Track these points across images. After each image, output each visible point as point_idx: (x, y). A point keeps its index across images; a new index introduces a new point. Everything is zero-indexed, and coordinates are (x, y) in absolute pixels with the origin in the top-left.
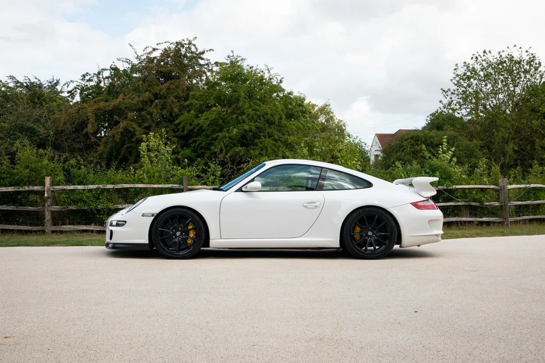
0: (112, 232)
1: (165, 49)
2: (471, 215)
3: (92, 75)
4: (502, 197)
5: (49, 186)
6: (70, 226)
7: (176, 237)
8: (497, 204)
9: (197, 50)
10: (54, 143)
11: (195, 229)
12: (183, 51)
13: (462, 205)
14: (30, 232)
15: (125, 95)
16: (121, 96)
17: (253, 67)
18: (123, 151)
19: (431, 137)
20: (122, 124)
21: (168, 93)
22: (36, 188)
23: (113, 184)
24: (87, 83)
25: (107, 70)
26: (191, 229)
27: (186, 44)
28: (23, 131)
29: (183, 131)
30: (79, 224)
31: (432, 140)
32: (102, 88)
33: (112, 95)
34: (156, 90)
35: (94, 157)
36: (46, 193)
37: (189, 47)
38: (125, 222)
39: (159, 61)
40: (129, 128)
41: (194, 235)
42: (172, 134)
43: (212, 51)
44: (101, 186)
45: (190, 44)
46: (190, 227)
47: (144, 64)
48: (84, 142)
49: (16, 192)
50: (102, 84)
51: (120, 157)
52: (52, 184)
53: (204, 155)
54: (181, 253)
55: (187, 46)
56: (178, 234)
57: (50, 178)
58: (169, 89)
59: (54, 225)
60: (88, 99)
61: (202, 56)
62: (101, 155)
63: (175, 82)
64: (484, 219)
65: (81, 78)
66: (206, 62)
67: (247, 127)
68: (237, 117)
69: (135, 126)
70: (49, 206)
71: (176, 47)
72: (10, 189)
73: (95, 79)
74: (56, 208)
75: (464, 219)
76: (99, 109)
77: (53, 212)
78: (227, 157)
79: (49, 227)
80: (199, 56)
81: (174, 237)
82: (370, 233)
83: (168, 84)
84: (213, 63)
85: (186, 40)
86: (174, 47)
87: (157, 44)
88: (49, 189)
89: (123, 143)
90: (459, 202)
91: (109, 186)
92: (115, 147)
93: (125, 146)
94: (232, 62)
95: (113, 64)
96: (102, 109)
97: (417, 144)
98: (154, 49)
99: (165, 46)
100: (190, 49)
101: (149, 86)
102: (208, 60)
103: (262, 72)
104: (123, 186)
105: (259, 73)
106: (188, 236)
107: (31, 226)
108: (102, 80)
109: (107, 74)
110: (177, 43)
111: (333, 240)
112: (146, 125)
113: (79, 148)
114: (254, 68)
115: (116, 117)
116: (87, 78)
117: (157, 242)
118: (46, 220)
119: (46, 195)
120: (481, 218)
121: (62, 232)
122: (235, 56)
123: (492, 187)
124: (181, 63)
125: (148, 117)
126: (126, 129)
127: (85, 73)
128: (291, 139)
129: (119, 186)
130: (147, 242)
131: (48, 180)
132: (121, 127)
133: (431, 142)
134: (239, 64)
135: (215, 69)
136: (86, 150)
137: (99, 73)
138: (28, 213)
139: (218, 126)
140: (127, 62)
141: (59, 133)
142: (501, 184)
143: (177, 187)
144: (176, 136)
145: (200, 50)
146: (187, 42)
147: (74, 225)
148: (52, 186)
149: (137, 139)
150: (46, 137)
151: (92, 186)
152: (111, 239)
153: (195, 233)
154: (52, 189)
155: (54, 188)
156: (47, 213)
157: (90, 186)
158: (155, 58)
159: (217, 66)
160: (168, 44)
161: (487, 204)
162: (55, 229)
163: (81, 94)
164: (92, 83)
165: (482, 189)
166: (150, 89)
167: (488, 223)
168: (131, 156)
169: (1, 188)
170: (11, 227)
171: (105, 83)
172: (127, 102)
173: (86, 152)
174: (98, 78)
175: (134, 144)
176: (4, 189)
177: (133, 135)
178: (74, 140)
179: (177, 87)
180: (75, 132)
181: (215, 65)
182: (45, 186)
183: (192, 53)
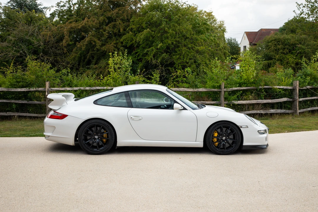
3: (65, 2)
5: (48, 88)
10: (44, 50)
14: (37, 117)
15: (89, 18)
16: (86, 19)
18: (88, 56)
19: (288, 39)
20: (87, 39)
21: (117, 17)
22: (40, 89)
23: (90, 86)
24: (62, 8)
28: (23, 42)
31: (289, 41)
32: (72, 10)
34: (109, 14)
36: (46, 93)
40: (92, 42)
42: (120, 45)
44: (82, 88)
48: (62, 50)
49: (28, 91)
51: (86, 60)
53: (142, 60)
57: (49, 83)
58: (117, 13)
62: (74, 58)
63: (122, 9)
65: (56, 5)
67: (170, 42)
69: (96, 40)
72: (23, 90)
73: (67, 5)
76: (72, 28)
78: (158, 62)
83: (117, 11)
88: (48, 90)
89: (88, 51)
91: (88, 88)
92: (83, 53)
93: (90, 53)
96: (74, 28)
97: (279, 44)
101: (105, 11)
104: (96, 88)
107: (37, 114)
108: (72, 5)
115: (83, 34)
116: (61, 4)
118: (47, 110)
126: (90, 43)
127: (59, 1)
131: (47, 84)
132: (86, 42)
133: (288, 43)
138: (35, 105)
141: (46, 43)
148: (50, 88)
149: (97, 48)
150: (38, 46)
151: (76, 88)
154: (50, 90)
155: (52, 89)
163: (59, 15)
164: (65, 8)
166: (105, 13)
168: (93, 59)
169: (17, 89)
170: (24, 114)
171: (74, 8)
172: (89, 23)
173: (64, 56)
174: (69, 4)
175: (95, 51)
176: (19, 90)
177: (95, 46)
178: (56, 48)
179: (123, 12)
180: (56, 43)
182: (46, 88)
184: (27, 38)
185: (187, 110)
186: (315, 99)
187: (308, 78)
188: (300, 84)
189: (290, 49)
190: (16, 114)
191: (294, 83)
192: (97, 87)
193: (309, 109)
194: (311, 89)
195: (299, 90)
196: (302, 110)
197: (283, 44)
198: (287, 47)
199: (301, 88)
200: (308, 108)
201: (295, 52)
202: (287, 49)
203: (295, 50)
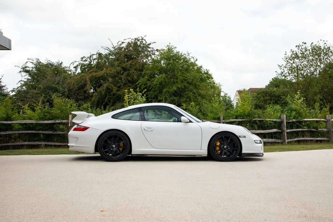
1: (129, 42)
2: (311, 136)
3: (87, 58)
4: (328, 126)
5: (71, 120)
8: (326, 130)
9: (146, 43)
10: (68, 96)
12: (139, 43)
13: (306, 131)
14: (61, 146)
15: (107, 69)
16: (104, 69)
18: (106, 100)
20: (105, 85)
21: (130, 67)
22: (64, 121)
24: (84, 62)
25: (95, 55)
27: (140, 39)
28: (50, 89)
31: (275, 93)
32: (92, 64)
33: (98, 69)
34: (124, 65)
36: (69, 124)
39: (125, 49)
43: (154, 43)
45: (142, 39)
47: (117, 51)
48: (83, 95)
49: (54, 123)
55: (141, 40)
57: (72, 116)
58: (131, 65)
60: (85, 71)
61: (149, 46)
62: (93, 102)
63: (134, 61)
64: (319, 139)
65: (81, 59)
66: (151, 49)
69: (112, 86)
71: (135, 41)
72: (50, 122)
73: (89, 60)
75: (307, 139)
76: (92, 76)
80: (148, 46)
83: (131, 62)
84: (155, 50)
85: (140, 37)
87: (124, 40)
88: (71, 122)
89: (106, 95)
90: (305, 128)
92: (101, 98)
93: (107, 97)
94: (169, 49)
95: (98, 51)
96: (94, 77)
97: (266, 96)
98: (123, 43)
100: (142, 42)
101: (120, 63)
102: (152, 48)
103: (185, 55)
105: (183, 55)
107: (61, 143)
108: (92, 60)
109: (95, 57)
110: (135, 39)
112: (118, 85)
113: (81, 99)
114: (180, 53)
115: (102, 81)
116: (84, 59)
119: (69, 125)
120: (316, 138)
122: (171, 46)
123: (322, 120)
124: (138, 50)
125: (120, 81)
126: (108, 88)
127: (83, 57)
128: (202, 92)
131: (70, 116)
132: (105, 87)
133: (274, 95)
134: (173, 50)
135: (157, 53)
136: (84, 100)
137: (91, 56)
138: (59, 135)
139: (162, 86)
140: (108, 50)
141: (70, 90)
142: (327, 118)
145: (148, 43)
146: (141, 38)
149: (113, 93)
150: (63, 92)
158: (122, 47)
159: (158, 51)
160: (130, 40)
161: (319, 130)
163: (81, 68)
164: (87, 62)
165: (317, 121)
166: (120, 65)
167: (321, 141)
168: (110, 103)
169: (44, 121)
170: (50, 143)
171: (94, 62)
172: (108, 72)
173: (85, 101)
174: (90, 59)
175: (112, 96)
176: (46, 122)
177: (111, 91)
178: (78, 94)
179: (136, 64)
180: (78, 90)
181: (156, 51)
182: (69, 120)
183: (144, 44)
184: (54, 86)
185: (193, 122)
186: (300, 131)
187: (294, 113)
188: (286, 118)
189: (275, 100)
190: (43, 143)
191: (282, 117)
193: (296, 139)
194: (296, 121)
195: (286, 122)
196: (290, 140)
197: (269, 95)
198: (273, 98)
199: (288, 121)
200: (295, 138)
201: (280, 102)
202: (274, 100)
203: (280, 101)
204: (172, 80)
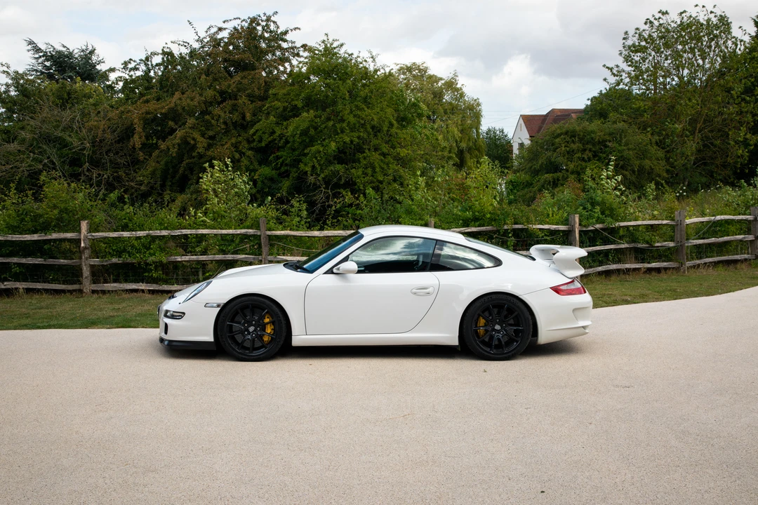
0: (166, 325)
1: (235, 28)
2: (638, 260)
3: (138, 61)
4: (678, 236)
5: (86, 233)
6: (115, 285)
7: (249, 333)
8: (671, 244)
9: (278, 28)
10: (92, 157)
11: (273, 323)
12: (259, 29)
13: (625, 248)
14: (63, 291)
15: (183, 93)
16: (177, 95)
17: (352, 54)
18: (182, 169)
19: (593, 132)
20: (179, 133)
21: (239, 90)
22: (69, 235)
23: (167, 228)
24: (132, 73)
25: (158, 54)
26: (268, 323)
27: (262, 20)
28: (50, 141)
29: (260, 141)
30: (126, 281)
31: (593, 135)
32: (152, 78)
33: (165, 90)
34: (223, 85)
35: (144, 176)
36: (82, 242)
37: (266, 25)
38: (184, 313)
39: (227, 44)
40: (189, 139)
41: (272, 329)
42: (246, 146)
43: (297, 31)
44: (152, 233)
45: (268, 19)
46: (267, 320)
47: (207, 49)
48: (130, 155)
49: (43, 240)
50: (152, 74)
51: (178, 176)
52: (90, 230)
53: (288, 175)
54: (256, 353)
55: (264, 24)
56: (251, 329)
57: (87, 223)
58: (240, 84)
59: (94, 283)
60: (134, 95)
61: (285, 37)
62: (153, 173)
63: (249, 74)
64: (654, 265)
65: (122, 66)
66: (290, 45)
67: (347, 139)
68: (333, 125)
69: (197, 135)
70: (87, 259)
71: (250, 25)
72: (35, 237)
73: (143, 67)
74: (96, 261)
75: (628, 266)
76: (147, 113)
77: (92, 267)
78: (320, 178)
79: (88, 286)
80: (281, 36)
81: (246, 333)
82: (498, 327)
83: (239, 78)
84: (299, 45)
85: (262, 15)
86: (246, 25)
87: (224, 22)
88: (86, 237)
89: (180, 157)
90: (621, 244)
91: (165, 233)
92: (171, 163)
93: (184, 162)
94: (326, 49)
95: (166, 46)
96: (152, 113)
97: (573, 142)
98: (220, 29)
99: (236, 23)
100: (268, 27)
101: (215, 80)
102: (292, 42)
103: (366, 61)
104: (181, 232)
105: (361, 63)
106: (265, 331)
107: (64, 284)
108: (152, 68)
109: (157, 59)
110: (251, 19)
111: (450, 336)
112: (211, 133)
114: (354, 56)
115: (171, 123)
116: (130, 66)
117: (224, 339)
118: (84, 277)
119: (82, 245)
120: (649, 263)
121: (104, 292)
122: (331, 40)
123: (665, 222)
124: (257, 47)
126: (185, 141)
127: (127, 59)
128: (403, 152)
129: (177, 232)
130: (212, 340)
131: (84, 225)
132: (177, 138)
133: (592, 138)
134: (335, 51)
135: (304, 54)
136: (133, 166)
137: (147, 59)
138: (61, 267)
139: (309, 137)
140: (185, 46)
141: (96, 143)
142: (677, 218)
143: (253, 233)
144: (251, 149)
145: (282, 29)
146: (264, 18)
147: (121, 282)
148: (90, 232)
149: (198, 153)
150: (80, 150)
151: (142, 232)
152: (166, 333)
153: (273, 327)
154: (90, 237)
155: (93, 236)
156: (85, 268)
157: (139, 232)
158: (221, 39)
159: (305, 50)
160: (239, 21)
161: (657, 244)
162: (95, 289)
163: (124, 87)
164: (139, 73)
165: (652, 226)
166: (215, 84)
167: (658, 270)
169: (24, 236)
170: (39, 286)
171: (155, 73)
172: (184, 103)
173: (134, 168)
174: (146, 65)
175: (196, 159)
176: (28, 237)
177: (194, 147)
178: (117, 153)
179: (251, 82)
180: (118, 142)
181: (302, 49)
182: (80, 232)
183: (271, 32)
184: (59, 133)
186: (611, 249)
187: (598, 209)
188: (580, 220)
189: (594, 152)
190: (21, 286)
191: (570, 219)
192: (183, 231)
193: (600, 269)
194: (601, 229)
195: (580, 231)
196: (586, 272)
197: (581, 140)
198: (589, 146)
199: (584, 229)
200: (600, 266)
201: (604, 155)
202: (590, 150)
203: (604, 153)
204: (331, 123)
